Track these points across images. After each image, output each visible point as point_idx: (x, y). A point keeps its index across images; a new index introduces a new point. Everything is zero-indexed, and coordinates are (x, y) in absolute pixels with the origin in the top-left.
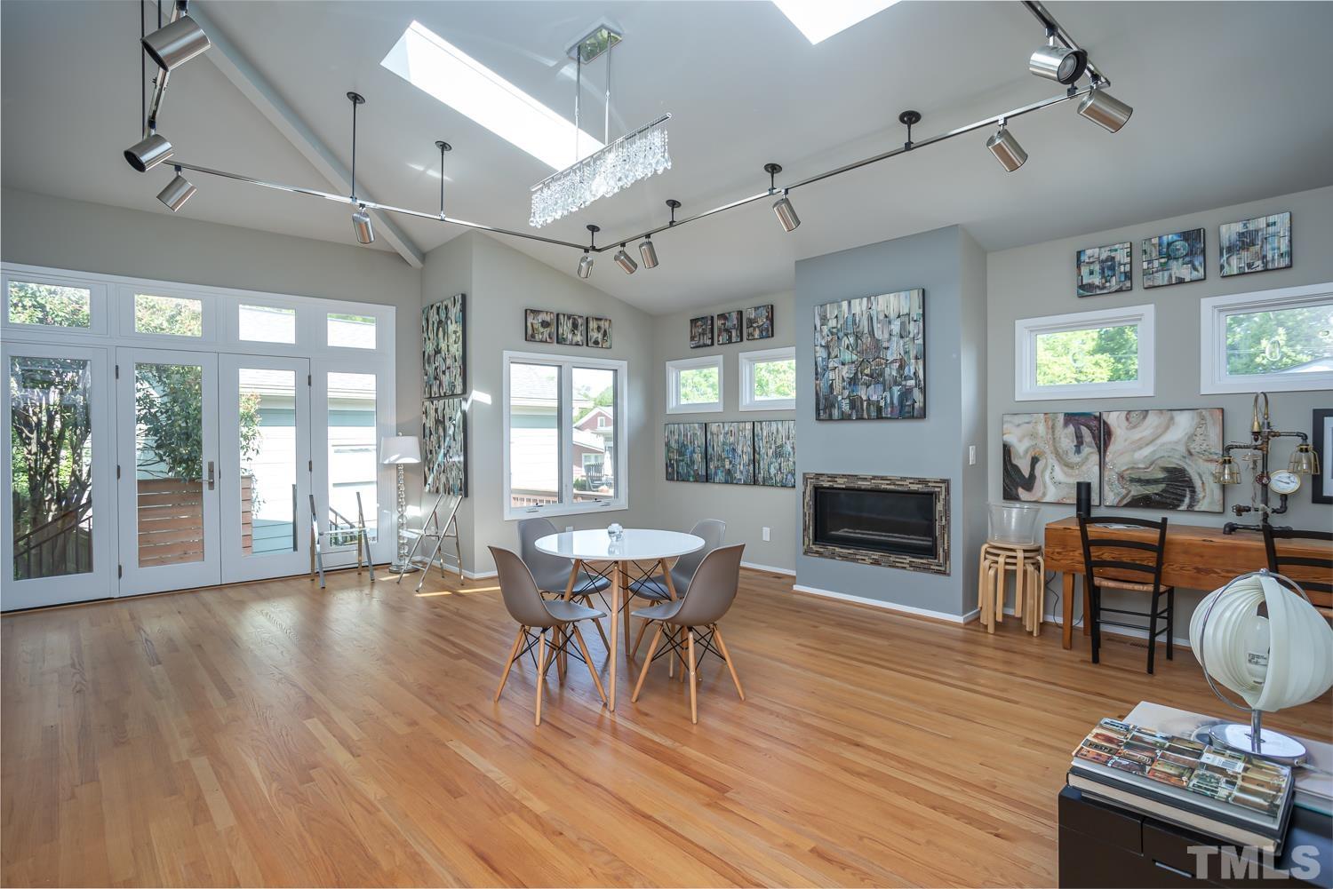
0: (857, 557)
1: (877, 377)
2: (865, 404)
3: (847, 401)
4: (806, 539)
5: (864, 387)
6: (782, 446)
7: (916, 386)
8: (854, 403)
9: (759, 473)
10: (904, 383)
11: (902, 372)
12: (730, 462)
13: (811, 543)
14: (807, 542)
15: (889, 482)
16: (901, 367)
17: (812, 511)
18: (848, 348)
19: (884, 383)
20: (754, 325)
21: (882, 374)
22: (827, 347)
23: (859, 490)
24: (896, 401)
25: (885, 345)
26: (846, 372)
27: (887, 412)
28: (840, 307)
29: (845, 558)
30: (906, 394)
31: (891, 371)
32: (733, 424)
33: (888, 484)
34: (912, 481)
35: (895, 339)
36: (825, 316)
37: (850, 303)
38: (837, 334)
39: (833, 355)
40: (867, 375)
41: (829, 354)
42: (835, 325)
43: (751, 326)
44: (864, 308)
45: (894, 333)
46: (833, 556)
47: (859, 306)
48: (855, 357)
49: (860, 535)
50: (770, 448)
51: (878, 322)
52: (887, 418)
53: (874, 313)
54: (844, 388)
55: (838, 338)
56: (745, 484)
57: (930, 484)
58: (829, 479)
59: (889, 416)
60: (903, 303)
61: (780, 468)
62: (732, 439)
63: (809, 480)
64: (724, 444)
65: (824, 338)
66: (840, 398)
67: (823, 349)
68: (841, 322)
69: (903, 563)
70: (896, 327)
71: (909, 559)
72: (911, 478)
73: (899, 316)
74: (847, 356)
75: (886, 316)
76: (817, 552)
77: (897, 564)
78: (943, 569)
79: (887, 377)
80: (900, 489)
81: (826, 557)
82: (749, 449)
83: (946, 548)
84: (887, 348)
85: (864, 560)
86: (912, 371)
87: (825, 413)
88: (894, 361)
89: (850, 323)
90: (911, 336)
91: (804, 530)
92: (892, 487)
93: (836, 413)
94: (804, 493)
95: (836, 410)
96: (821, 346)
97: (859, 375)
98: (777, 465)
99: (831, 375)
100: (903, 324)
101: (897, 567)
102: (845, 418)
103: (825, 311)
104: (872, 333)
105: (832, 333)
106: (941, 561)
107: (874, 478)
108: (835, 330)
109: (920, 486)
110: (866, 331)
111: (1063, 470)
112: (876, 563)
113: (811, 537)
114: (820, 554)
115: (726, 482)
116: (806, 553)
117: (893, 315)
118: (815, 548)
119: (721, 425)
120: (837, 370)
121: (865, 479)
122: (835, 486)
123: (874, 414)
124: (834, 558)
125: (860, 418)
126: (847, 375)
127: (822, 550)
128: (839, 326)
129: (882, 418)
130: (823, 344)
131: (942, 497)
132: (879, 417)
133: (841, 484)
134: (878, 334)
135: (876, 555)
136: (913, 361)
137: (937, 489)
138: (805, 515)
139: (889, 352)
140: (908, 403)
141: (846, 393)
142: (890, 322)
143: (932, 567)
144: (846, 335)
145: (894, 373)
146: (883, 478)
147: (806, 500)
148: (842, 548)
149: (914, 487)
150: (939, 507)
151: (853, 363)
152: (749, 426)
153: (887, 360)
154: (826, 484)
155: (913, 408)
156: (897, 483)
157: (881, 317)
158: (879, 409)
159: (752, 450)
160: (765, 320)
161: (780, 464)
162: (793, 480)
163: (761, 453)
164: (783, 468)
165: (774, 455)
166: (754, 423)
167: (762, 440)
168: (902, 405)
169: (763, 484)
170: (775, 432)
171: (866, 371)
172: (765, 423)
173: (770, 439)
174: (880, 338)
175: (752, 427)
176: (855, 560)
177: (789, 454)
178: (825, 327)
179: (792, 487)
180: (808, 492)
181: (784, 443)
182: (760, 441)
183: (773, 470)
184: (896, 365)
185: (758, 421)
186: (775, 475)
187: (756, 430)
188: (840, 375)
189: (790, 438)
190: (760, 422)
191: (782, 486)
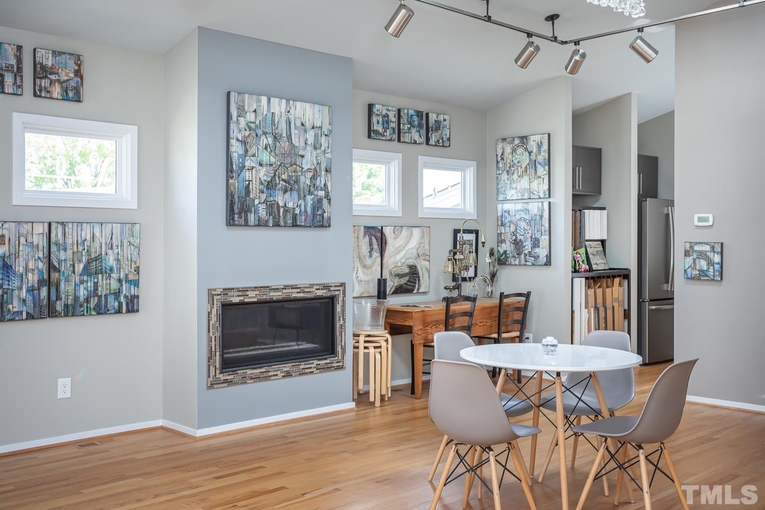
0: (270, 374)
1: (290, 186)
2: (282, 210)
3: (264, 206)
4: (212, 369)
5: (281, 193)
6: (98, 258)
7: (325, 197)
8: (272, 207)
9: (58, 298)
10: (316, 193)
11: (314, 182)
13: (218, 372)
14: (213, 373)
15: (299, 290)
16: (314, 178)
17: (218, 334)
18: (266, 148)
19: (298, 191)
20: (53, 77)
21: (297, 181)
22: (244, 142)
23: (271, 302)
24: (309, 210)
25: (301, 153)
26: (263, 174)
27: (301, 220)
28: (259, 101)
29: (257, 379)
30: (318, 203)
31: (305, 180)
32: (5, 225)
33: (298, 293)
34: (318, 287)
35: (309, 148)
36: (243, 107)
37: (269, 100)
38: (255, 130)
39: (250, 153)
40: (283, 180)
41: (246, 151)
42: (253, 119)
43: (45, 77)
44: (283, 110)
45: (309, 143)
46: (244, 381)
47: (278, 106)
48: (273, 160)
49: (260, 352)
50: (80, 261)
51: (296, 128)
52: (301, 226)
53: (292, 118)
54: (262, 192)
55: (257, 135)
57: (331, 289)
58: (240, 293)
59: (303, 224)
60: (317, 115)
61: (96, 289)
62: (2, 249)
63: (215, 298)
65: (240, 131)
66: (257, 202)
67: (238, 144)
68: (260, 118)
69: (311, 368)
70: (310, 136)
71: (316, 362)
72: (317, 285)
73: (313, 128)
74: (266, 157)
75: (303, 125)
76: (226, 381)
77: (307, 371)
78: (341, 364)
79: (302, 185)
80: (308, 296)
81: (236, 384)
82: (40, 265)
83: (343, 345)
84: (302, 156)
85: (277, 375)
86: (323, 182)
87: (240, 217)
88: (309, 170)
89: (269, 121)
90: (323, 148)
91: (209, 359)
92: (302, 295)
93: (252, 218)
94: (209, 314)
95: (253, 215)
96: (238, 140)
97: (277, 178)
98: (90, 285)
99: (247, 175)
100: (316, 136)
101: (306, 374)
102: (261, 224)
103: (243, 101)
104: (289, 137)
105: (250, 128)
106: (340, 358)
107: (285, 287)
108: (253, 126)
109: (325, 291)
110: (284, 135)
111: (363, 270)
112: (288, 375)
113: (218, 366)
114: (229, 382)
116: (211, 386)
117: (308, 125)
118: (222, 377)
120: (254, 170)
121: (277, 290)
122: (246, 300)
123: (290, 222)
124: (245, 383)
125: (277, 225)
126: (265, 178)
127: (232, 377)
128: (258, 122)
129: (297, 226)
130: (240, 138)
131: (341, 299)
132: (295, 225)
133: (252, 296)
134: (295, 141)
135: (287, 367)
136: (323, 173)
137: (337, 293)
138: (210, 340)
139: (304, 161)
140: (318, 213)
141: (263, 197)
142: (305, 131)
143: (333, 365)
144: (265, 133)
145: (308, 182)
146: (293, 287)
147: (212, 322)
148: (253, 369)
149: (320, 293)
150: (339, 308)
151: (271, 165)
152: (40, 229)
153: (302, 168)
154: (236, 300)
155: (323, 217)
156: (306, 290)
157: (299, 124)
158: (295, 217)
159: (47, 265)
160: (72, 75)
161: (96, 284)
162: (116, 304)
163: (63, 269)
164: (100, 289)
165: (86, 271)
166: (50, 224)
167: (65, 250)
168: (314, 214)
169: (66, 315)
170: (88, 238)
171: (284, 177)
172: (70, 225)
173: (80, 248)
174: (297, 145)
175: (47, 230)
176: (267, 378)
177: (111, 269)
178: (242, 120)
179: (116, 313)
180: (214, 312)
181: (103, 253)
182: (62, 253)
183: (82, 293)
184: (310, 175)
185: (58, 222)
186: (87, 300)
187: (53, 235)
188: (257, 176)
189: (114, 247)
190: (62, 223)
191: (99, 314)
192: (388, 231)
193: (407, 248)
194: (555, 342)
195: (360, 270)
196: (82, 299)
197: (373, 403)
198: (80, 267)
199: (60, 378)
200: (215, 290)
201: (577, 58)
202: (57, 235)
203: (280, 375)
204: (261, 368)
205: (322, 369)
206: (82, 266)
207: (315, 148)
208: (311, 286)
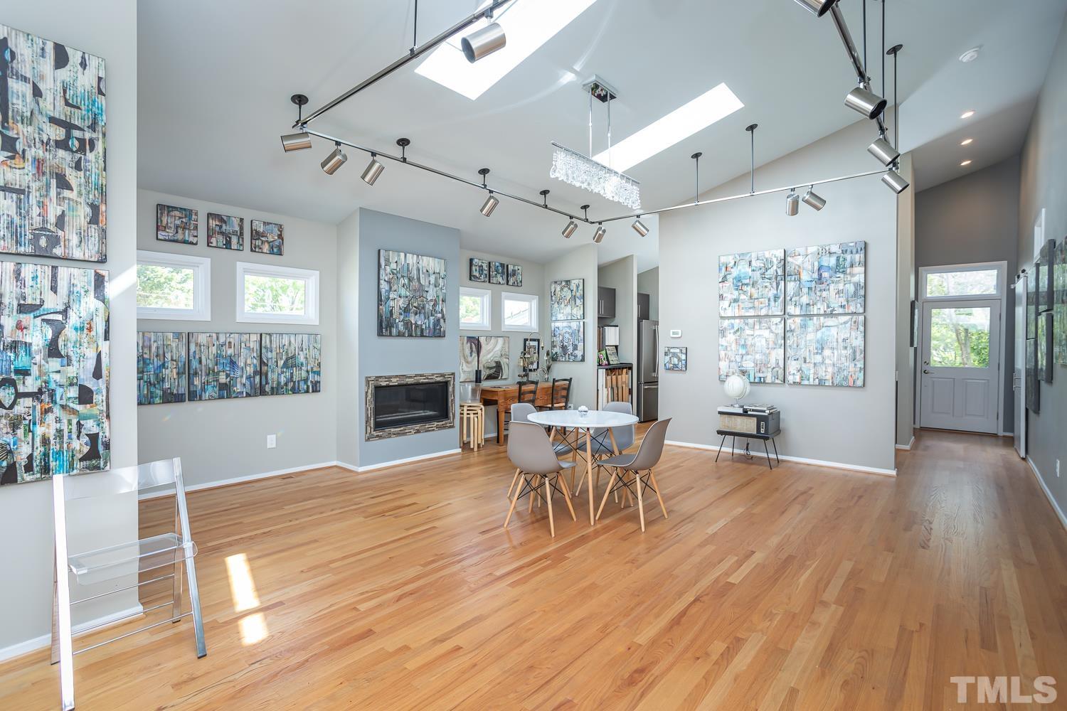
0: (406, 431)
1: (420, 310)
2: (414, 326)
3: (402, 323)
4: (369, 428)
5: (413, 315)
6: (293, 357)
7: (442, 318)
8: (407, 324)
9: (267, 383)
10: (436, 315)
11: (435, 308)
12: (228, 376)
13: (372, 430)
14: (369, 431)
16: (434, 305)
17: (372, 406)
18: (403, 286)
19: (424, 313)
20: (263, 239)
21: (423, 308)
22: (389, 282)
23: (407, 385)
24: (431, 326)
25: (426, 289)
26: (402, 303)
27: (426, 333)
28: (399, 256)
29: (398, 434)
30: (437, 322)
31: (429, 307)
32: (232, 336)
33: (424, 379)
34: (437, 376)
35: (431, 286)
36: (389, 259)
37: (406, 255)
38: (396, 275)
39: (393, 289)
40: (415, 307)
41: (391, 288)
42: (395, 268)
43: (259, 239)
44: (415, 262)
45: (431, 283)
46: (389, 436)
47: (412, 259)
48: (408, 294)
49: (400, 417)
50: (281, 359)
51: (423, 273)
52: (426, 336)
53: (420, 267)
54: (401, 314)
55: (397, 278)
56: (248, 395)
57: (446, 377)
58: (387, 380)
60: (436, 265)
61: (292, 377)
62: (230, 351)
63: (370, 382)
64: (217, 356)
65: (387, 275)
66: (397, 321)
67: (385, 283)
68: (399, 267)
69: (433, 427)
70: (432, 279)
71: (436, 423)
72: (437, 374)
73: (434, 273)
74: (403, 292)
75: (427, 271)
76: (378, 436)
77: (430, 429)
78: (452, 424)
79: (427, 310)
80: (431, 381)
81: (384, 438)
82: (255, 361)
83: (453, 412)
84: (427, 292)
86: (440, 308)
87: (387, 330)
88: (431, 300)
89: (405, 269)
90: (440, 286)
91: (367, 422)
92: (427, 380)
93: (394, 331)
94: (367, 393)
95: (395, 329)
96: (385, 281)
97: (410, 305)
98: (288, 374)
99: (392, 303)
100: (436, 279)
101: (430, 431)
102: (400, 335)
103: (389, 256)
104: (419, 279)
105: (393, 274)
106: (451, 421)
107: (416, 376)
108: (395, 271)
109: (441, 378)
110: (415, 278)
111: (466, 365)
112: (418, 432)
113: (372, 427)
114: (379, 437)
115: (221, 397)
116: (368, 439)
117: (431, 272)
118: (375, 434)
119: (214, 335)
120: (396, 300)
121: (410, 377)
122: (391, 384)
123: (419, 333)
124: (391, 437)
125: (410, 335)
126: (403, 305)
127: (381, 433)
128: (398, 269)
129: (424, 336)
130: (386, 280)
131: (452, 382)
132: (422, 336)
133: (395, 382)
134: (422, 282)
135: (417, 427)
136: (441, 302)
137: (450, 379)
138: (367, 409)
139: (428, 294)
140: (437, 328)
141: (402, 317)
142: (429, 275)
143: (447, 425)
144: (403, 277)
145: (431, 308)
146: (421, 376)
147: (368, 399)
148: (395, 428)
149: (438, 379)
150: (451, 389)
151: (407, 297)
152: (254, 338)
153: (427, 299)
154: (384, 384)
155: (440, 330)
156: (430, 377)
157: (425, 271)
158: (422, 330)
159: (259, 361)
160: (276, 238)
161: (292, 374)
162: (305, 387)
163: (269, 364)
164: (294, 377)
165: (285, 365)
166: (261, 335)
167: (271, 351)
168: (435, 329)
169: (272, 394)
170: (286, 344)
171: (415, 305)
172: (275, 335)
173: (281, 351)
174: (423, 284)
175: (259, 339)
176: (405, 434)
177: (302, 364)
178: (387, 267)
179: (305, 392)
180: (370, 391)
181: (297, 354)
182: (269, 353)
183: (283, 380)
184: (432, 303)
185: (266, 334)
186: (286, 384)
187: (263, 342)
188: (397, 304)
189: (304, 350)
190: (269, 334)
191: (294, 393)
192: (482, 340)
193: (495, 350)
194: (586, 409)
195: (464, 365)
196: (282, 384)
197: (473, 449)
198: (281, 363)
199: (269, 434)
200: (370, 377)
201: (600, 232)
202: (266, 342)
203: (413, 432)
204: (400, 427)
205: (439, 428)
206: (282, 362)
207: (436, 286)
208: (433, 375)
